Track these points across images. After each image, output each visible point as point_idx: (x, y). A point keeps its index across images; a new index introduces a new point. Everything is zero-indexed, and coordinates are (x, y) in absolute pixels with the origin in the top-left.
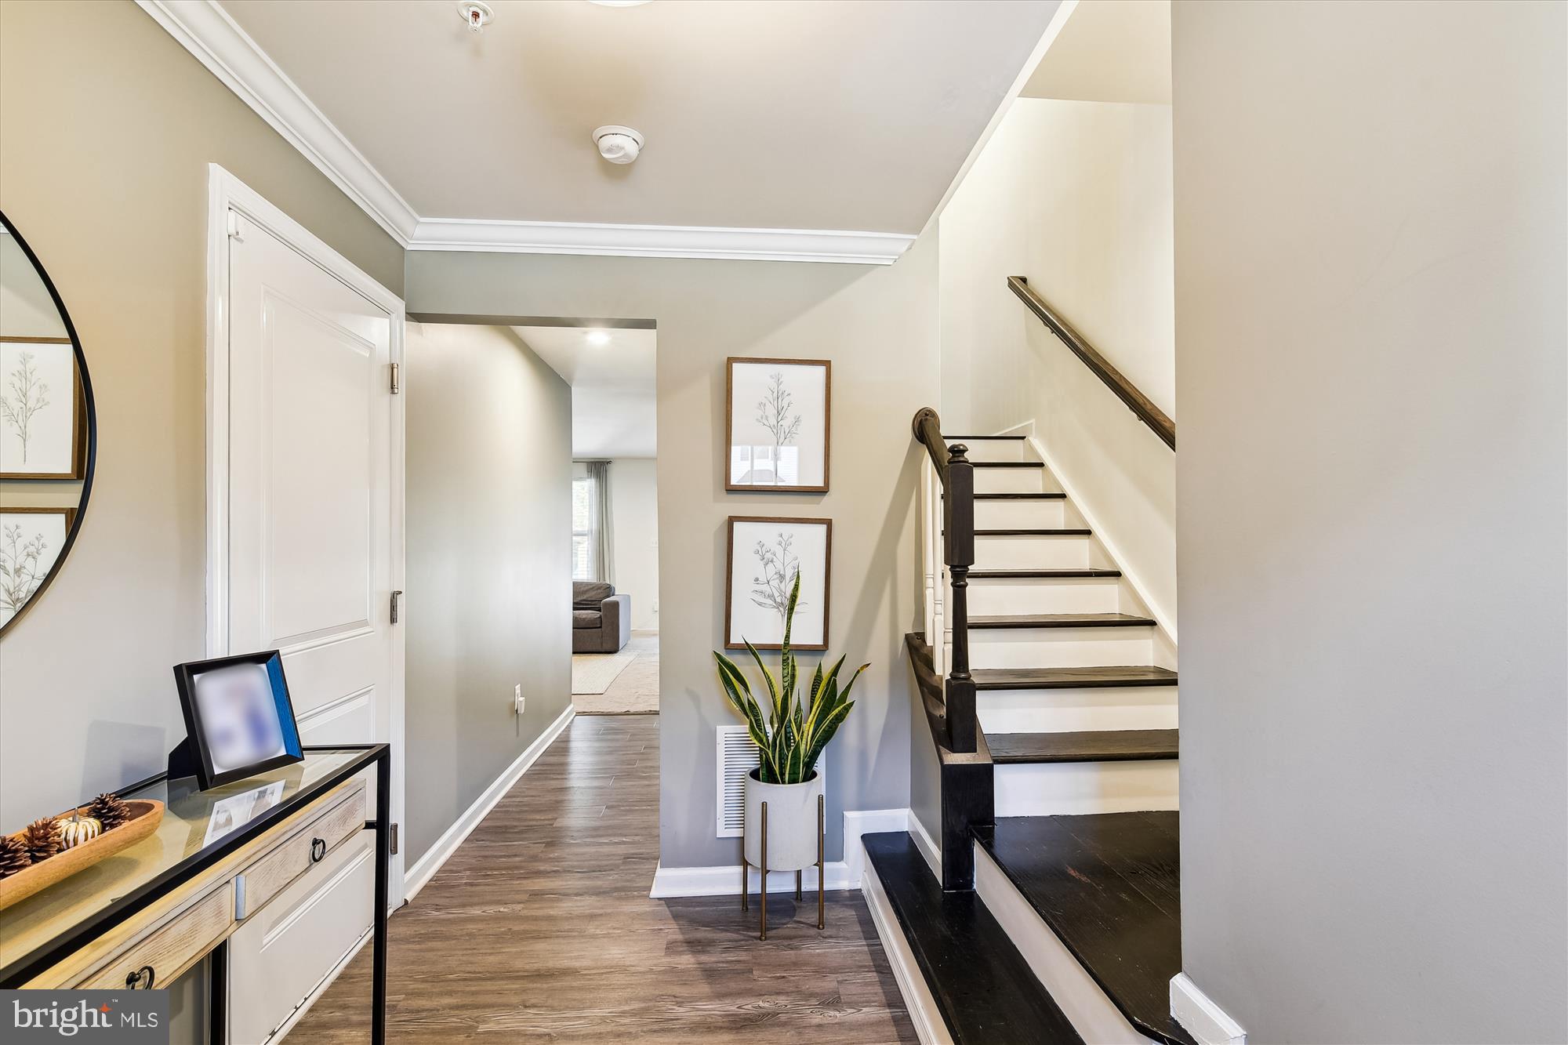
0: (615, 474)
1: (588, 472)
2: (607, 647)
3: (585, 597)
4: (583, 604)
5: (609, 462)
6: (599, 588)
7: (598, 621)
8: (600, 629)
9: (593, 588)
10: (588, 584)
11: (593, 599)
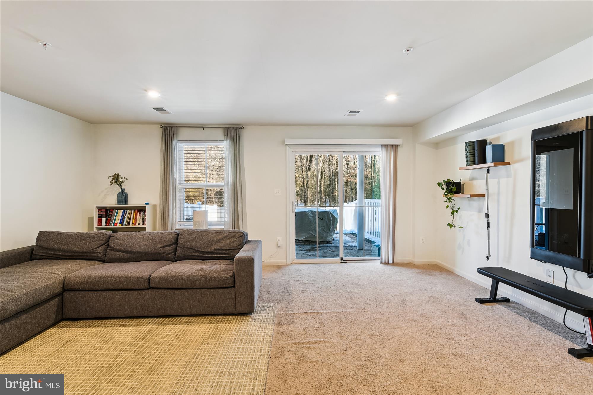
0: (246, 136)
1: (225, 135)
2: (240, 309)
3: (219, 246)
4: (217, 253)
5: (241, 128)
6: (233, 237)
7: (231, 281)
8: (233, 289)
9: (228, 236)
10: (221, 232)
11: (226, 248)
